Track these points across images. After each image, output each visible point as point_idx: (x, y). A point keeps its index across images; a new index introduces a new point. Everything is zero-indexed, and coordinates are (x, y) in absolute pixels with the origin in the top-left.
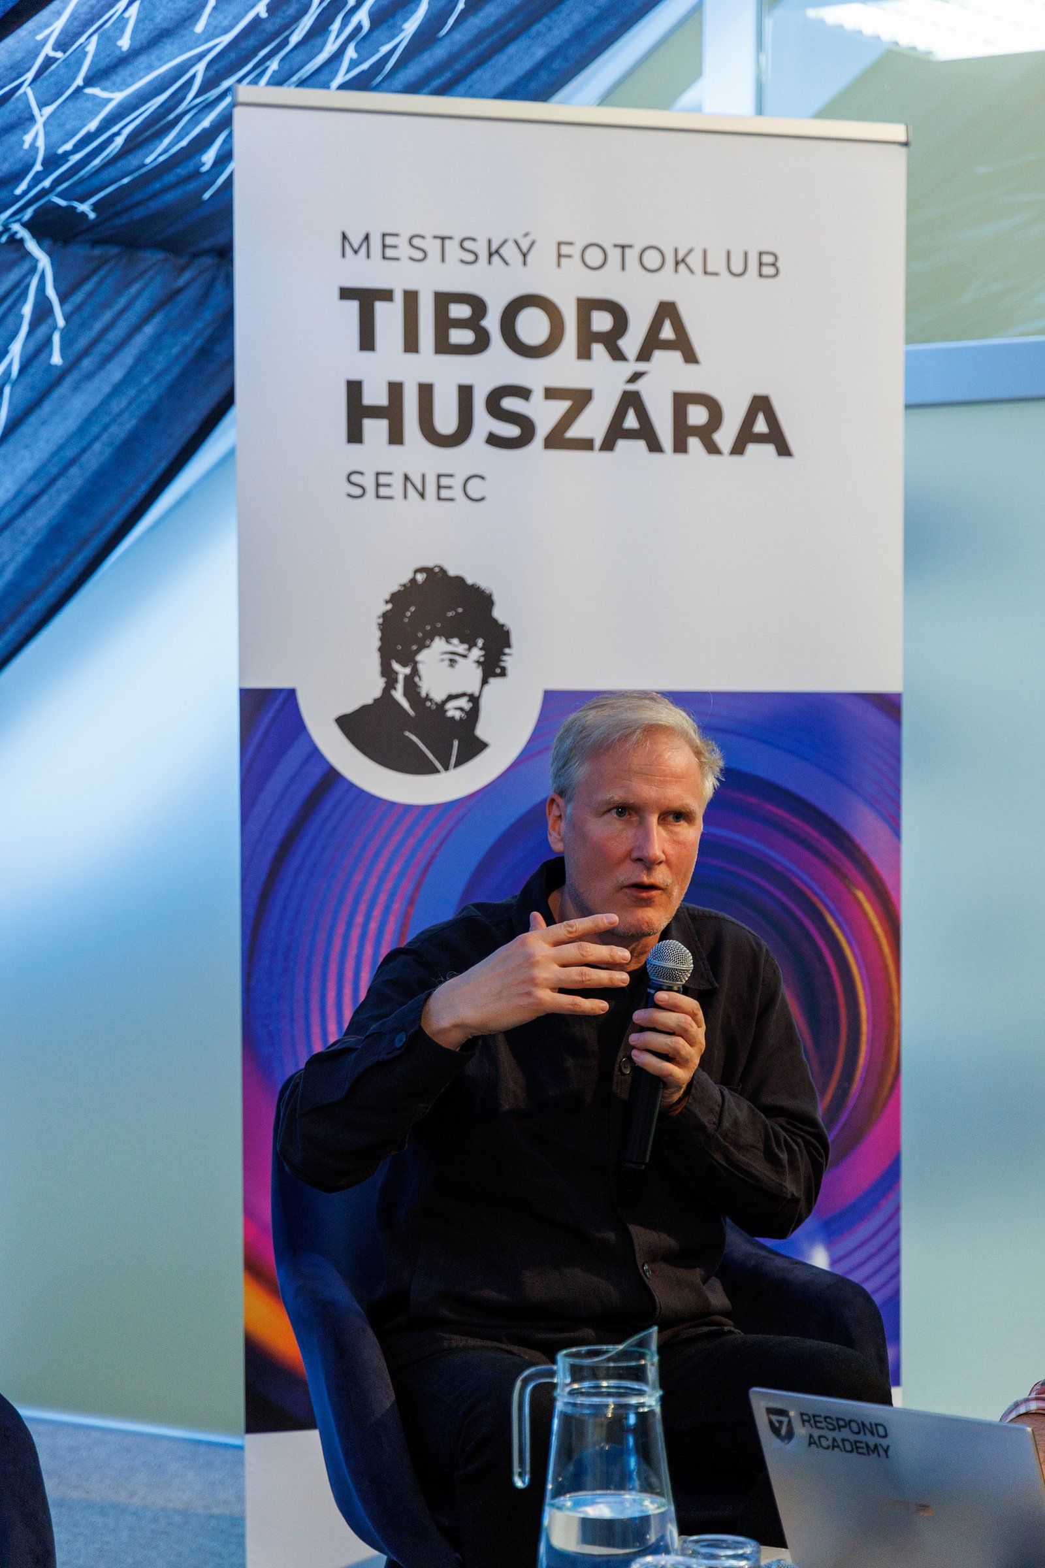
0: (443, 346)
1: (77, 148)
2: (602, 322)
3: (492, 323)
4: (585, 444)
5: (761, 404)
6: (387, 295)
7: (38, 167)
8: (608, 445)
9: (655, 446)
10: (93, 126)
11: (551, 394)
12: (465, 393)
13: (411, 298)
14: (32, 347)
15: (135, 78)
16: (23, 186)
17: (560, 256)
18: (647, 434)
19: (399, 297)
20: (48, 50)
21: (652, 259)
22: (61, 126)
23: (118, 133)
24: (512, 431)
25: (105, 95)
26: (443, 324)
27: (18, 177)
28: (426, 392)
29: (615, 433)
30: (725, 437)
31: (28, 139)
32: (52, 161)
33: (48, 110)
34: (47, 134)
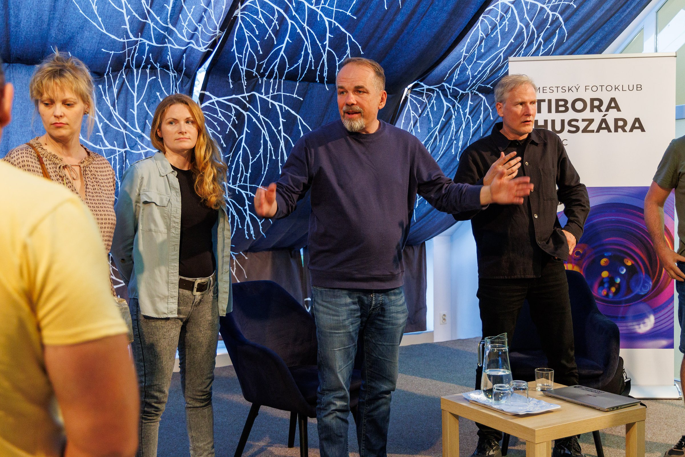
0: (557, 111)
1: (479, 73)
2: (596, 103)
3: (569, 105)
4: (592, 131)
5: (637, 120)
6: (544, 101)
7: (471, 79)
8: (598, 131)
9: (609, 131)
10: (480, 69)
11: (583, 120)
12: (563, 121)
13: (550, 101)
14: (485, 116)
15: (487, 58)
16: (469, 83)
17: (586, 89)
18: (608, 128)
19: (547, 101)
20: (464, 54)
21: (609, 88)
22: (474, 69)
23: (487, 70)
24: (574, 129)
25: (481, 62)
26: (557, 106)
27: (468, 81)
28: (553, 122)
29: (600, 128)
30: (628, 128)
31: (467, 73)
32: (474, 77)
33: (470, 66)
34: (471, 71)
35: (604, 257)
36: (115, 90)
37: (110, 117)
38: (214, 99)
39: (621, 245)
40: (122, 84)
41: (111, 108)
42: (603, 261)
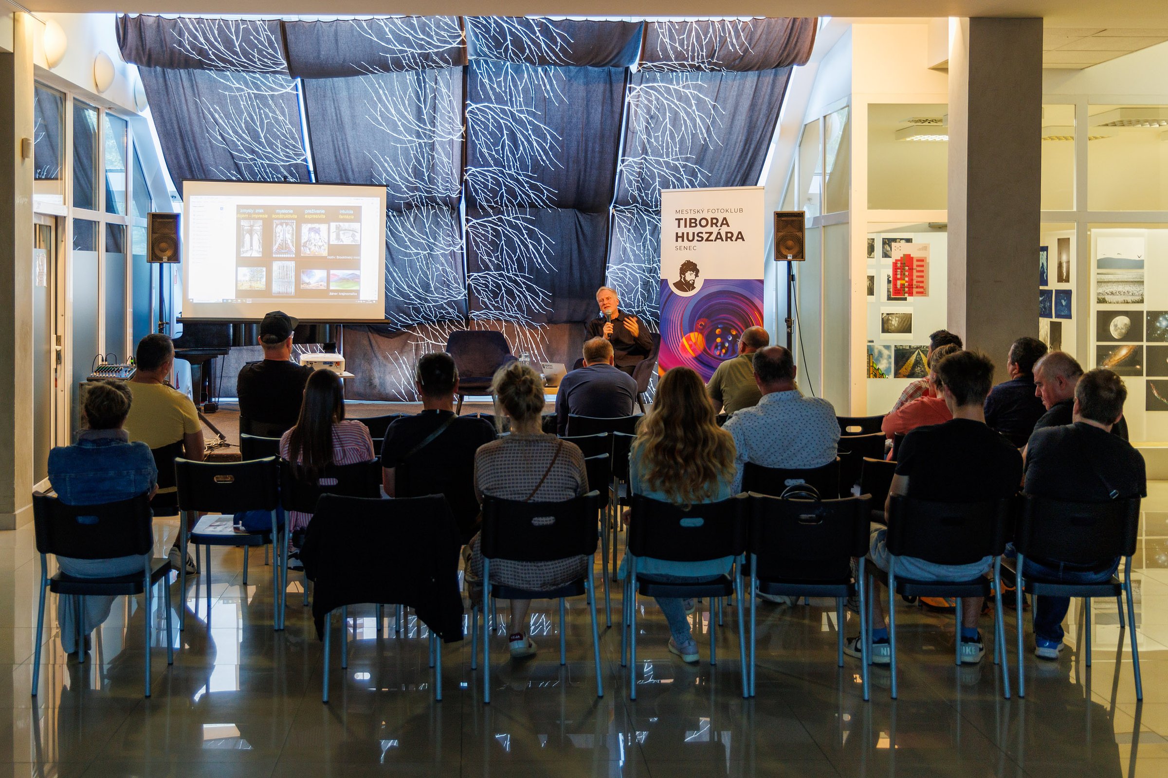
0: (690, 226)
2: (715, 221)
3: (698, 222)
4: (712, 241)
5: (740, 233)
6: (682, 219)
8: (715, 240)
9: (722, 240)
11: (706, 233)
12: (694, 233)
13: (686, 219)
17: (708, 211)
18: (721, 239)
19: (684, 219)
21: (722, 211)
24: (700, 239)
26: (691, 223)
28: (688, 234)
29: (717, 238)
30: (734, 238)
35: (718, 328)
36: (412, 220)
37: (412, 234)
38: (475, 221)
39: (729, 320)
40: (416, 215)
41: (412, 229)
42: (718, 331)
